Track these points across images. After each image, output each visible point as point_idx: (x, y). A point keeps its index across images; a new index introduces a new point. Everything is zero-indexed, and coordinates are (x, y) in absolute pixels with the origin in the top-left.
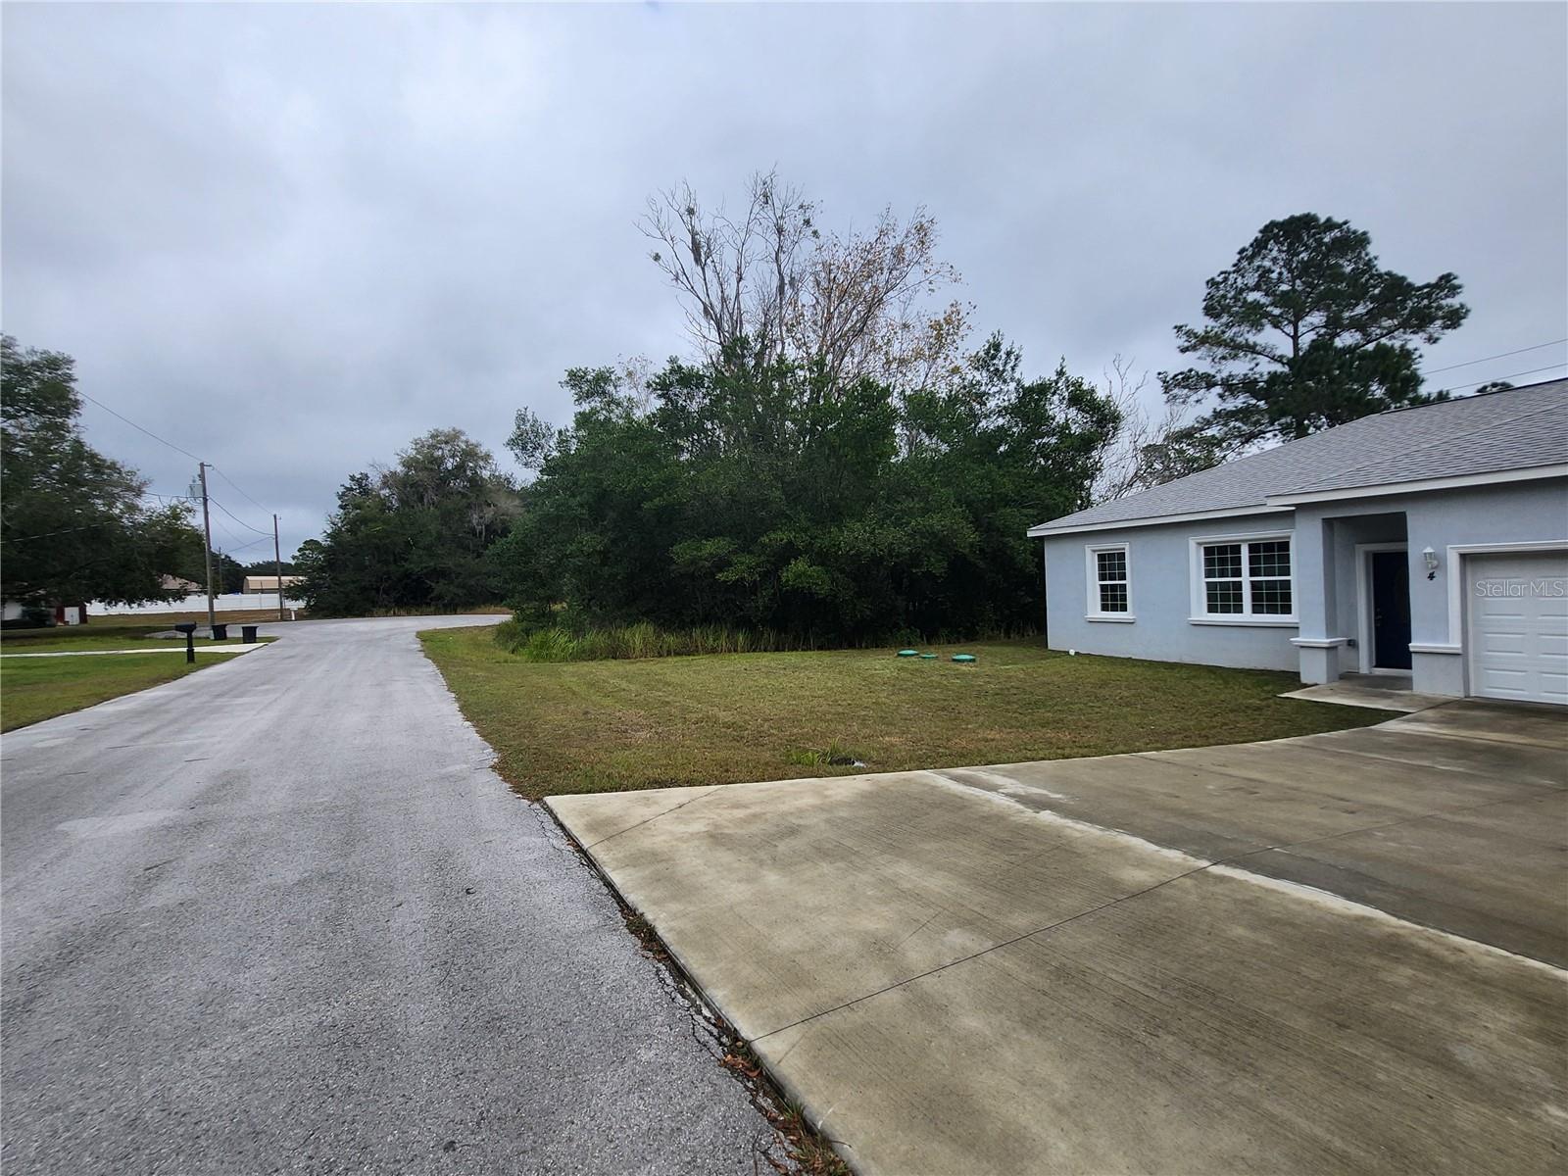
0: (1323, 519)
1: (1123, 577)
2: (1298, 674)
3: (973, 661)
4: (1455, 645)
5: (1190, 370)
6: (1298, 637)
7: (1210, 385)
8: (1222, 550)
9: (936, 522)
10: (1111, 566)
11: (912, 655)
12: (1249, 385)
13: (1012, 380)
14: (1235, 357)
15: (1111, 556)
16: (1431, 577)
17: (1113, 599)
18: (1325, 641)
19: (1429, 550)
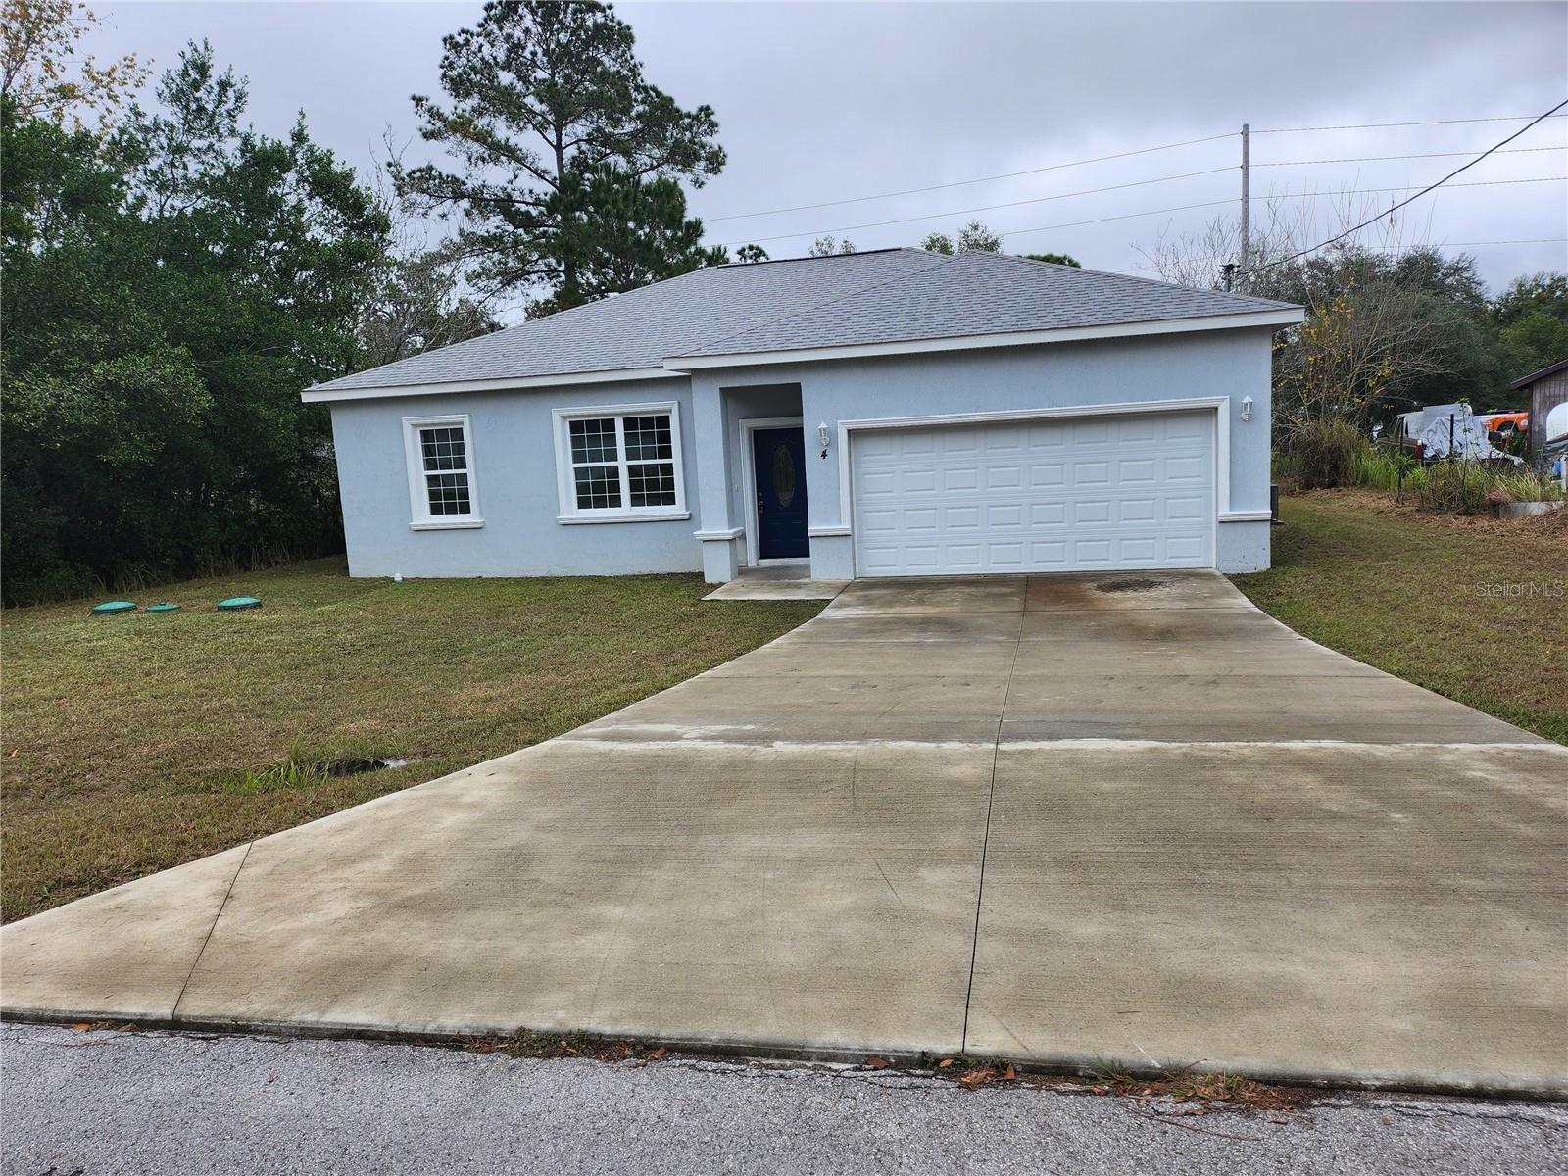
0: (721, 389)
1: (462, 464)
2: (701, 575)
3: (258, 605)
4: (845, 526)
5: (431, 168)
6: (700, 529)
7: (458, 196)
8: (593, 425)
9: (142, 371)
10: (442, 447)
11: (126, 610)
12: (504, 205)
13: (233, 132)
14: (496, 161)
15: (442, 434)
16: (824, 455)
17: (449, 497)
18: (728, 533)
19: (823, 426)
